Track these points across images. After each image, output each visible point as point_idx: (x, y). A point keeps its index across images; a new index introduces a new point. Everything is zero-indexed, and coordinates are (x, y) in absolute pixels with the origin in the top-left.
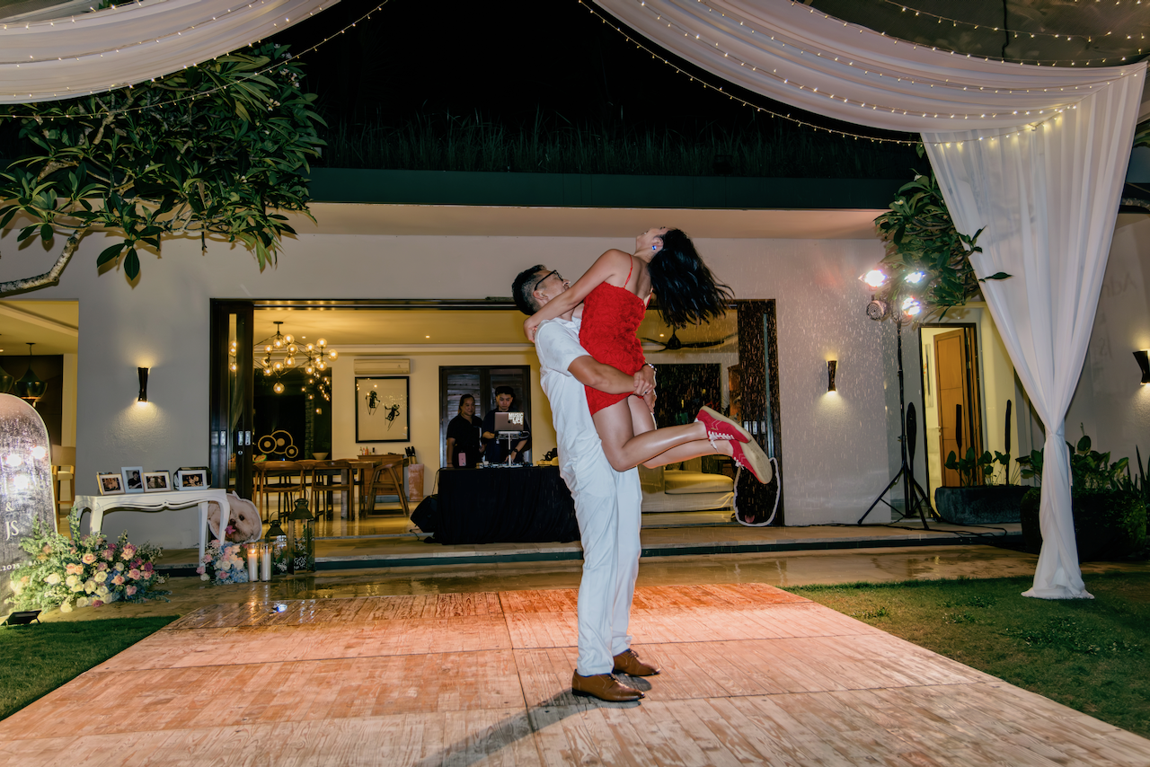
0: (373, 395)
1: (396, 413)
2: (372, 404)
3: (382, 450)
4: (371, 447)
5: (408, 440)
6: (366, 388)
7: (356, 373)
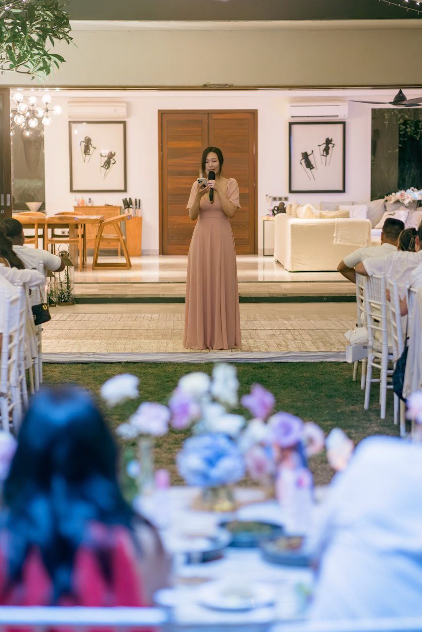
0: (88, 142)
1: (112, 161)
2: (87, 151)
3: (100, 200)
4: (86, 197)
5: (125, 191)
6: (80, 132)
7: (70, 117)
